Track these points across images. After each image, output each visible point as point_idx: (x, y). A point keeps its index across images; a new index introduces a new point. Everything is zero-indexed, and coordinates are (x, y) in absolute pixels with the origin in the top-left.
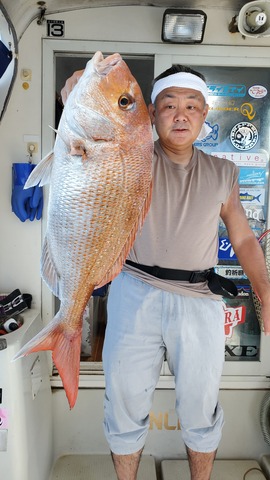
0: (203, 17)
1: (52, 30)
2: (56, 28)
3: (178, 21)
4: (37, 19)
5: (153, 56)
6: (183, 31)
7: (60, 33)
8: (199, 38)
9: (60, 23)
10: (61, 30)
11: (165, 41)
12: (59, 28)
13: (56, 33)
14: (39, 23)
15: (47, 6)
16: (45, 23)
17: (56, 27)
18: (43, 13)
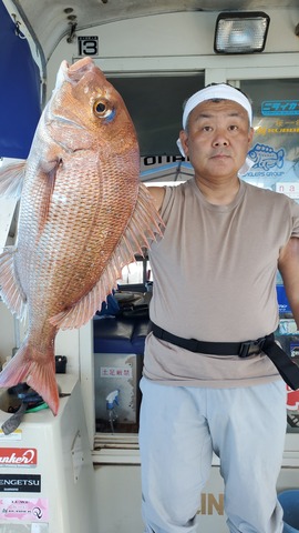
0: (265, 20)
1: (84, 48)
2: (89, 46)
3: (234, 27)
4: (67, 37)
5: (204, 71)
6: (241, 39)
7: (93, 50)
8: (260, 46)
9: (94, 40)
10: (94, 47)
11: (219, 52)
12: (93, 44)
13: (88, 51)
14: (69, 41)
15: (78, 20)
16: (76, 40)
17: (88, 44)
18: (73, 28)
